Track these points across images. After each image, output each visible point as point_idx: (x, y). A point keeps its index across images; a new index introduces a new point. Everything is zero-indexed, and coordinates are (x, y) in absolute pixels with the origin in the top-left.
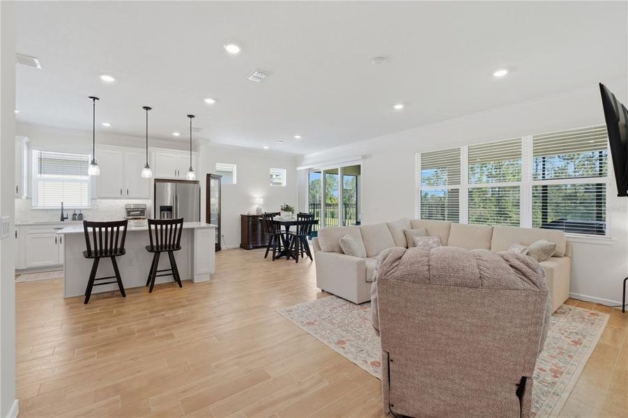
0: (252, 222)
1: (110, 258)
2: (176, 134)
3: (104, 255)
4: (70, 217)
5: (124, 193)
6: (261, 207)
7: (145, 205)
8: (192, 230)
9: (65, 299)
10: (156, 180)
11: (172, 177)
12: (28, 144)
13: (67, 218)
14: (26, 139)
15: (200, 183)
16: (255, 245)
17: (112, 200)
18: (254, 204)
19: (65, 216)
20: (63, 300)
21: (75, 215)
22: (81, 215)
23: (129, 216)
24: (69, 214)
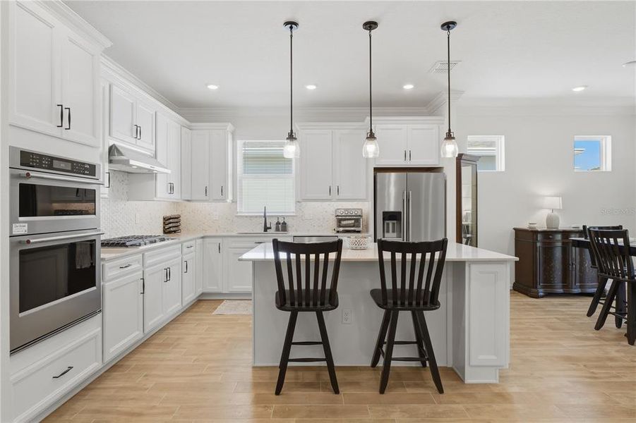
0: (544, 243)
1: (314, 313)
2: (408, 87)
3: (304, 306)
4: (274, 227)
5: (333, 192)
6: (556, 213)
7: (361, 210)
8: (460, 266)
9: (254, 367)
10: (377, 170)
11: (401, 163)
12: (233, 134)
13: (270, 228)
14: (230, 127)
15: (445, 171)
16: (549, 290)
17: (319, 203)
18: (541, 208)
19: (268, 226)
20: (250, 370)
21: (278, 223)
22: (284, 223)
23: (340, 226)
24: (272, 222)
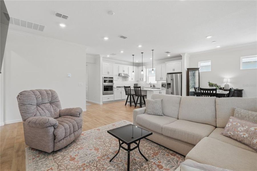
5: (161, 79)
10: (168, 74)
11: (172, 72)
15: (182, 73)
23: (162, 86)
24: (152, 85)
